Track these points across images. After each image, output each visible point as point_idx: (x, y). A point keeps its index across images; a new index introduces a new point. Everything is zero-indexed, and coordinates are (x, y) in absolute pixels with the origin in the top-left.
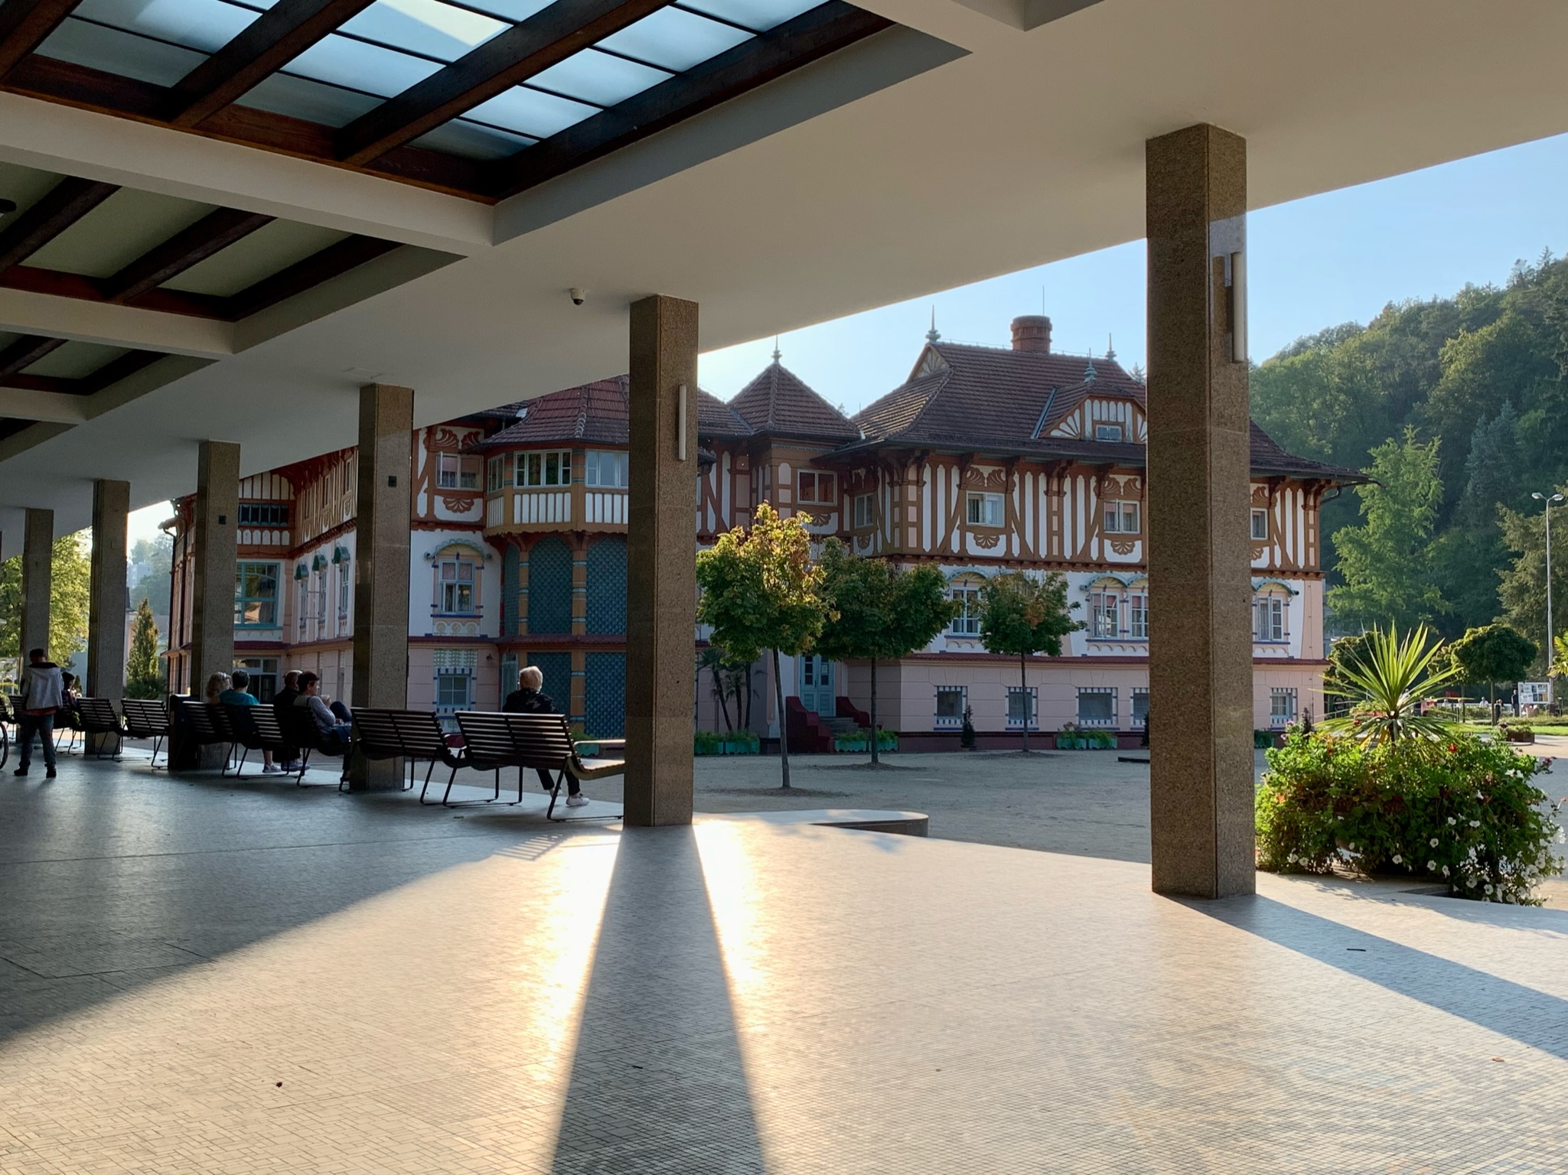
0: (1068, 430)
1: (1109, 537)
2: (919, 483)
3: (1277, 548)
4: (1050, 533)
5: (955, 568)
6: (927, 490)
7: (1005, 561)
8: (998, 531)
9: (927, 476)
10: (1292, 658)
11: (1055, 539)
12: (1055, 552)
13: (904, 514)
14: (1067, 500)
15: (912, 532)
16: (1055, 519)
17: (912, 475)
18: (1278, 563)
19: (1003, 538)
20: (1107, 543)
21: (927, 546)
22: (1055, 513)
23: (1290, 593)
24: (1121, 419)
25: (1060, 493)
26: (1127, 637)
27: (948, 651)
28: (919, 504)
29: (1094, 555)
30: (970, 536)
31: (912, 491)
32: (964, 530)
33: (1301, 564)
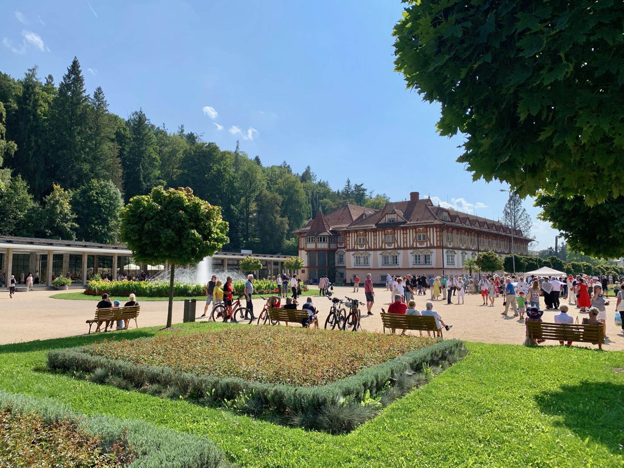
0: (383, 222)
1: (387, 243)
2: (350, 237)
3: (428, 242)
4: (374, 244)
5: (356, 252)
6: (351, 237)
7: (366, 250)
8: (364, 244)
9: (351, 235)
10: (432, 267)
12: (375, 248)
13: (347, 242)
14: (378, 237)
15: (348, 246)
16: (375, 240)
17: (348, 235)
18: (429, 245)
19: (365, 246)
20: (386, 245)
21: (351, 248)
23: (432, 253)
24: (394, 218)
25: (377, 235)
27: (355, 268)
28: (349, 241)
29: (383, 247)
30: (358, 246)
31: (348, 238)
32: (357, 244)
33: (435, 245)
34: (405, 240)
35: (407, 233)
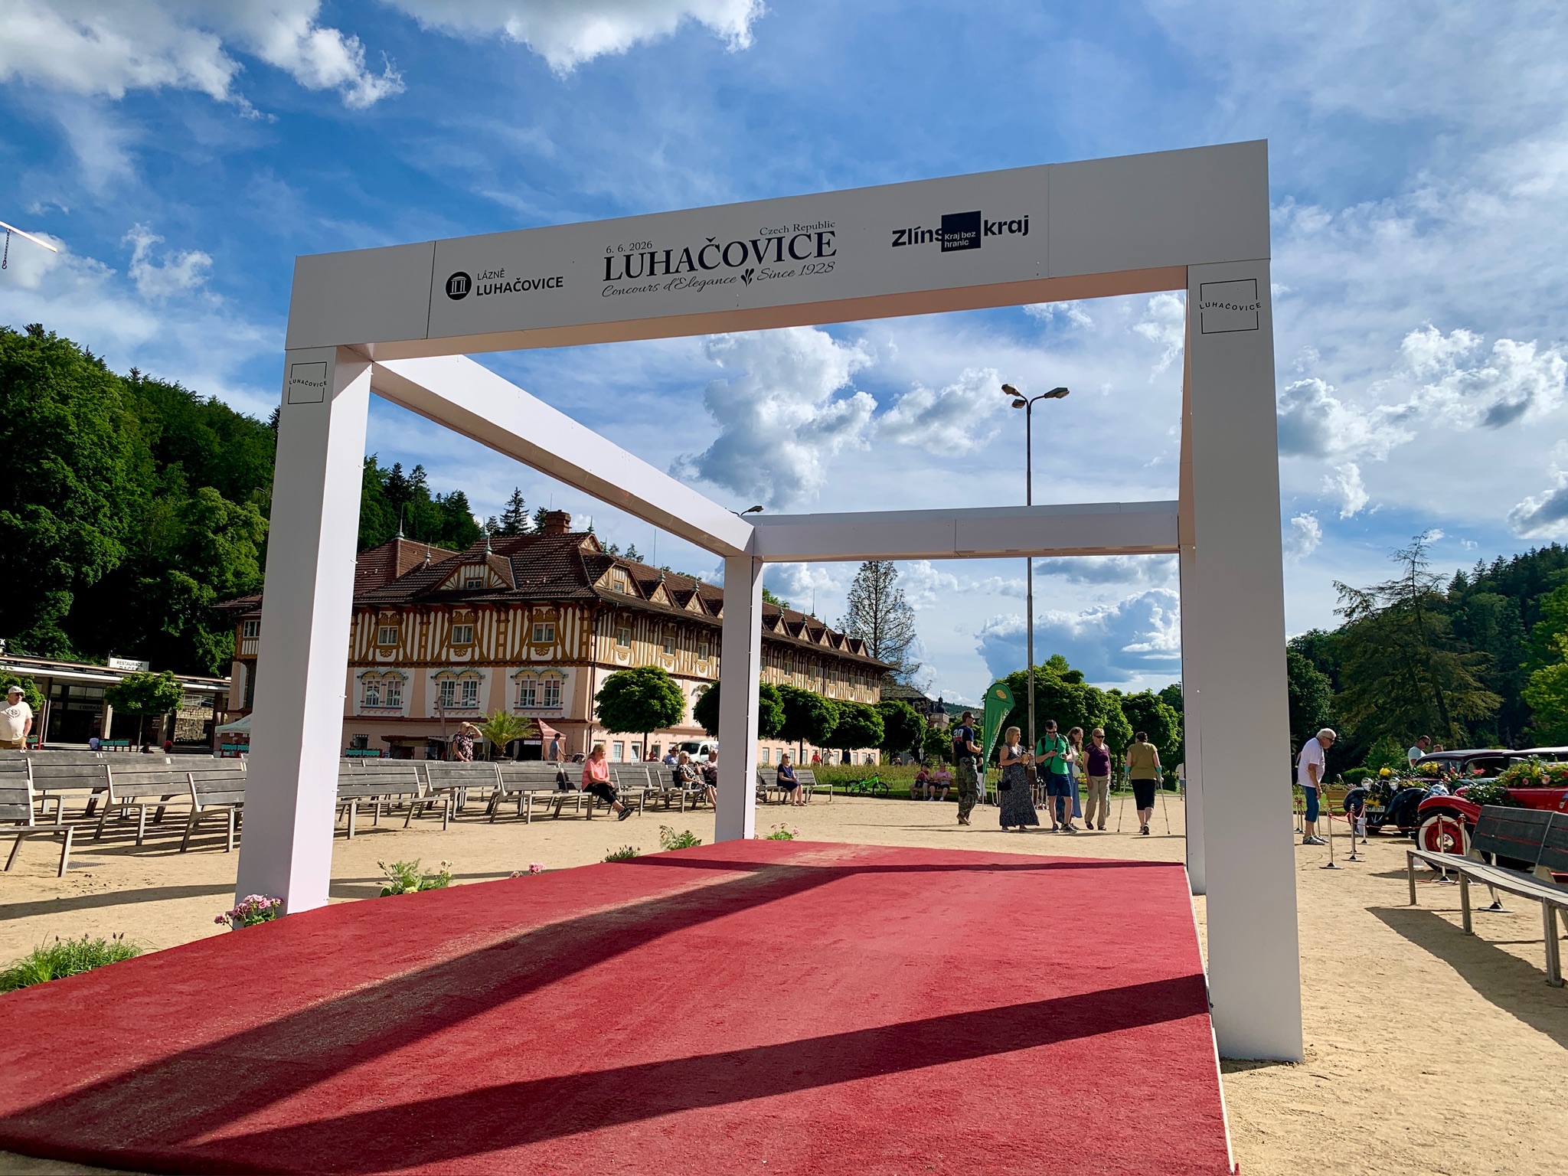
0: (451, 585)
1: (453, 647)
2: (357, 623)
4: (420, 646)
5: (369, 669)
6: (359, 626)
7: (397, 663)
8: (393, 647)
9: (360, 620)
10: (563, 718)
11: (423, 650)
12: (422, 658)
14: (431, 627)
16: (424, 638)
18: (559, 656)
19: (395, 651)
20: (452, 650)
21: (356, 658)
22: (424, 635)
23: (565, 676)
24: (481, 576)
25: (429, 623)
26: (456, 706)
27: (363, 715)
28: (354, 636)
29: (444, 658)
30: (378, 651)
32: (376, 647)
33: (576, 656)
34: (501, 641)
35: (507, 621)
